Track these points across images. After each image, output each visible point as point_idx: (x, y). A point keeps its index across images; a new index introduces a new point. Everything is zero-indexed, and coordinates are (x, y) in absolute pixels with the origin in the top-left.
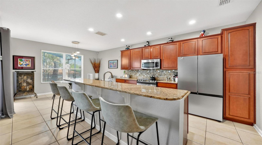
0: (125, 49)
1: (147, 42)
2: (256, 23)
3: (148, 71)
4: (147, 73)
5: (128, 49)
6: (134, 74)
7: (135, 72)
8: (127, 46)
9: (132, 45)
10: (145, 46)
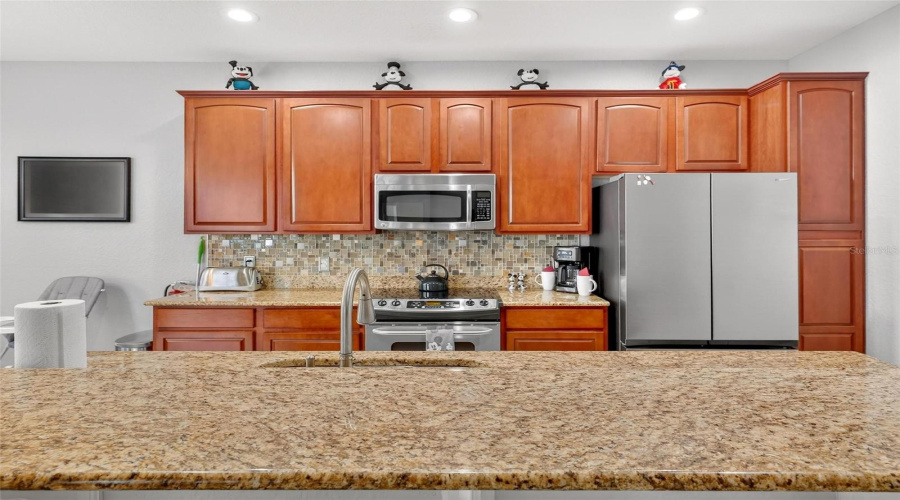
0: (222, 87)
1: (391, 65)
2: (867, 73)
3: (396, 243)
4: (390, 254)
5: (242, 87)
6: (290, 261)
7: (300, 246)
8: (234, 64)
9: (273, 67)
10: (379, 87)
